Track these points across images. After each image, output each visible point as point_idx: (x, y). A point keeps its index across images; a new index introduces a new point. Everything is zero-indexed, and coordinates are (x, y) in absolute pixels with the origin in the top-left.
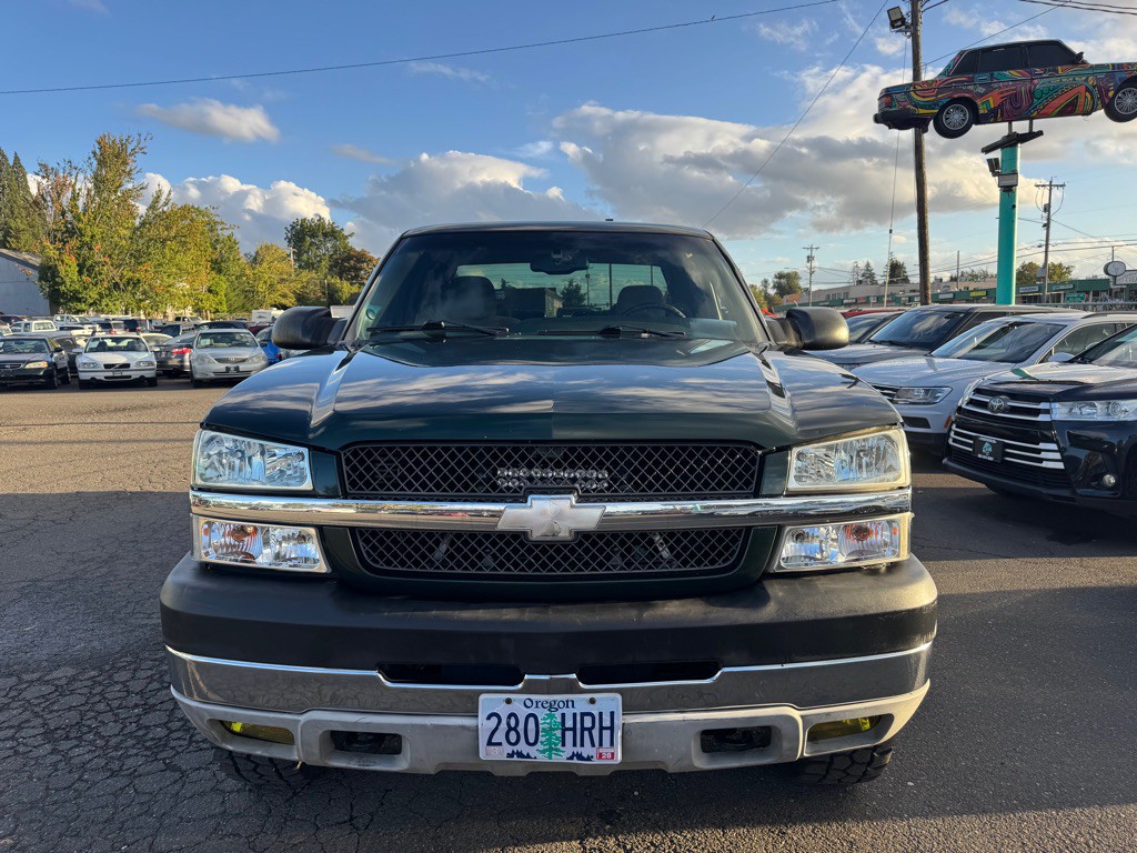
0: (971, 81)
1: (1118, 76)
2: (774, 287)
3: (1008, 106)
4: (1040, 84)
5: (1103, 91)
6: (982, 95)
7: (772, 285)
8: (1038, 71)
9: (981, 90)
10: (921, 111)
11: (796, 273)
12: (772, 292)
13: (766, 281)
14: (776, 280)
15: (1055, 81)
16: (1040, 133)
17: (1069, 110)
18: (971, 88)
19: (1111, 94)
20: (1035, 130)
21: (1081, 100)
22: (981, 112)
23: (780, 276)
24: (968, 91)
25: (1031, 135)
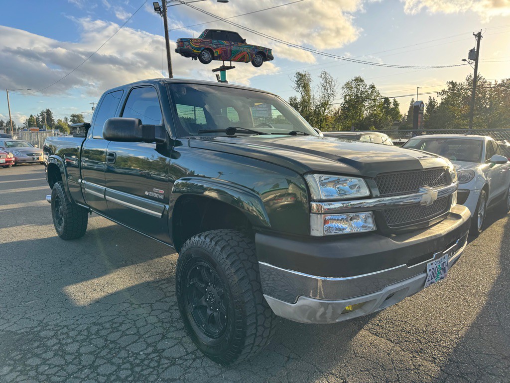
0: (211, 42)
1: (256, 50)
2: (71, 121)
3: (224, 55)
4: (233, 48)
5: (252, 55)
6: (215, 49)
7: (70, 120)
8: (233, 43)
9: (215, 46)
10: (195, 51)
11: (82, 115)
12: (70, 123)
13: (66, 118)
14: (71, 118)
15: (238, 48)
16: (234, 67)
17: (242, 60)
18: (211, 45)
19: (254, 56)
20: (232, 66)
21: (246, 57)
22: (215, 55)
23: (74, 116)
24: (211, 46)
25: (231, 68)
